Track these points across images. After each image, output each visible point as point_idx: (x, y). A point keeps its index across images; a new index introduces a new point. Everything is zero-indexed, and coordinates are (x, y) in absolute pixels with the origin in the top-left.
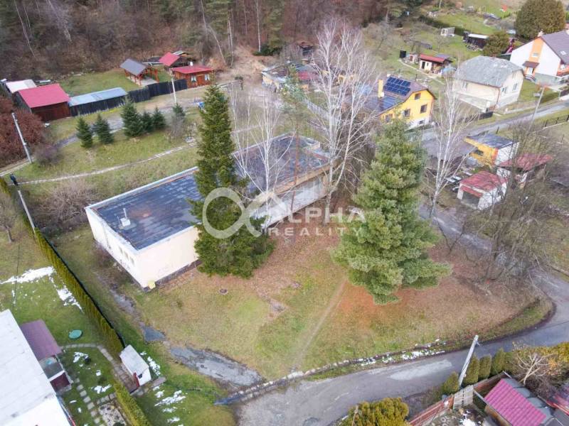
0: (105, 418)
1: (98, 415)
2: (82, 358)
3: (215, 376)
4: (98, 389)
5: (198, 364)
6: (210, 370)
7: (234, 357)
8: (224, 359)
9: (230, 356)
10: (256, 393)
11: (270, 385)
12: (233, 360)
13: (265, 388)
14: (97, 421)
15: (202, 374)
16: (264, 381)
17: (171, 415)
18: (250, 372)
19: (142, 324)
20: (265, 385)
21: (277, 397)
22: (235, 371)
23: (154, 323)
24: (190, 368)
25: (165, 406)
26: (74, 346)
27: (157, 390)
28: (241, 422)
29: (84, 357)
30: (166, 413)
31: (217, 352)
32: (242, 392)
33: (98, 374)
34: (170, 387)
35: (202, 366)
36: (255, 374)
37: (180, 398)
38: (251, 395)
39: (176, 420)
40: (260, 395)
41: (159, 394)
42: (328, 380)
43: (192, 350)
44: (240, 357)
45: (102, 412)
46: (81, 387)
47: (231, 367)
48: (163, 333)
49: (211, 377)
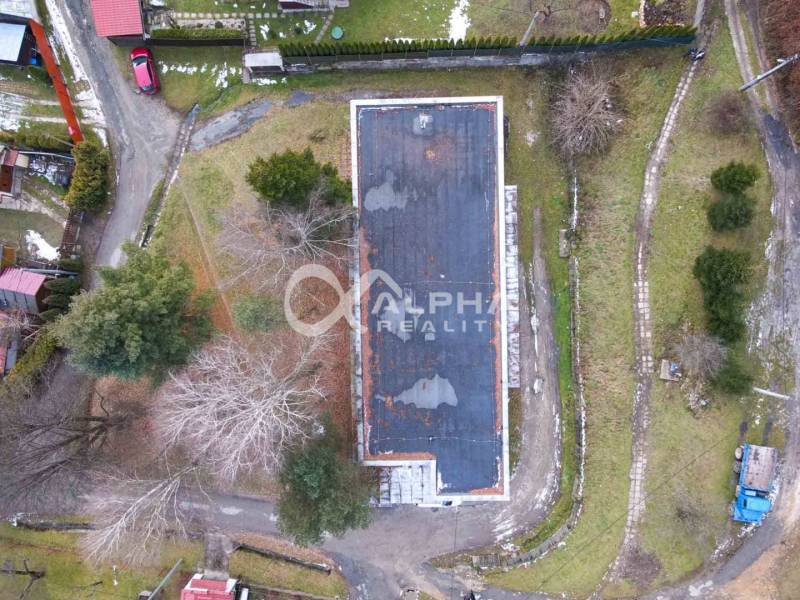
0: (232, 21)
1: (238, 17)
2: (306, 28)
3: (218, 119)
4: (265, 29)
5: (239, 114)
6: (227, 119)
7: (225, 145)
8: (229, 136)
9: (227, 142)
10: (181, 137)
11: (181, 152)
12: (222, 142)
13: (181, 147)
14: (234, 15)
15: (228, 111)
16: (187, 151)
17: (209, 69)
18: (201, 146)
19: (320, 97)
20: (184, 149)
21: (167, 149)
22: (211, 136)
23: (311, 106)
24: (240, 106)
25: (220, 69)
26: (325, 27)
27: (237, 71)
28: (169, 110)
29: (306, 31)
30: (213, 66)
31: (239, 136)
32: (191, 128)
33: (281, 35)
34: (234, 81)
35: (235, 116)
36: (197, 148)
37: (218, 82)
38: (183, 132)
39: (203, 70)
40: (178, 138)
41: (233, 71)
42: (150, 195)
43: (257, 118)
44: (221, 149)
45: (239, 20)
46: (275, 16)
47: (217, 136)
48: (294, 107)
49: (220, 116)
